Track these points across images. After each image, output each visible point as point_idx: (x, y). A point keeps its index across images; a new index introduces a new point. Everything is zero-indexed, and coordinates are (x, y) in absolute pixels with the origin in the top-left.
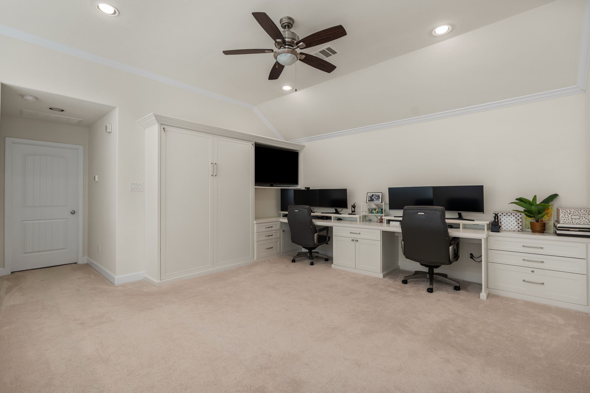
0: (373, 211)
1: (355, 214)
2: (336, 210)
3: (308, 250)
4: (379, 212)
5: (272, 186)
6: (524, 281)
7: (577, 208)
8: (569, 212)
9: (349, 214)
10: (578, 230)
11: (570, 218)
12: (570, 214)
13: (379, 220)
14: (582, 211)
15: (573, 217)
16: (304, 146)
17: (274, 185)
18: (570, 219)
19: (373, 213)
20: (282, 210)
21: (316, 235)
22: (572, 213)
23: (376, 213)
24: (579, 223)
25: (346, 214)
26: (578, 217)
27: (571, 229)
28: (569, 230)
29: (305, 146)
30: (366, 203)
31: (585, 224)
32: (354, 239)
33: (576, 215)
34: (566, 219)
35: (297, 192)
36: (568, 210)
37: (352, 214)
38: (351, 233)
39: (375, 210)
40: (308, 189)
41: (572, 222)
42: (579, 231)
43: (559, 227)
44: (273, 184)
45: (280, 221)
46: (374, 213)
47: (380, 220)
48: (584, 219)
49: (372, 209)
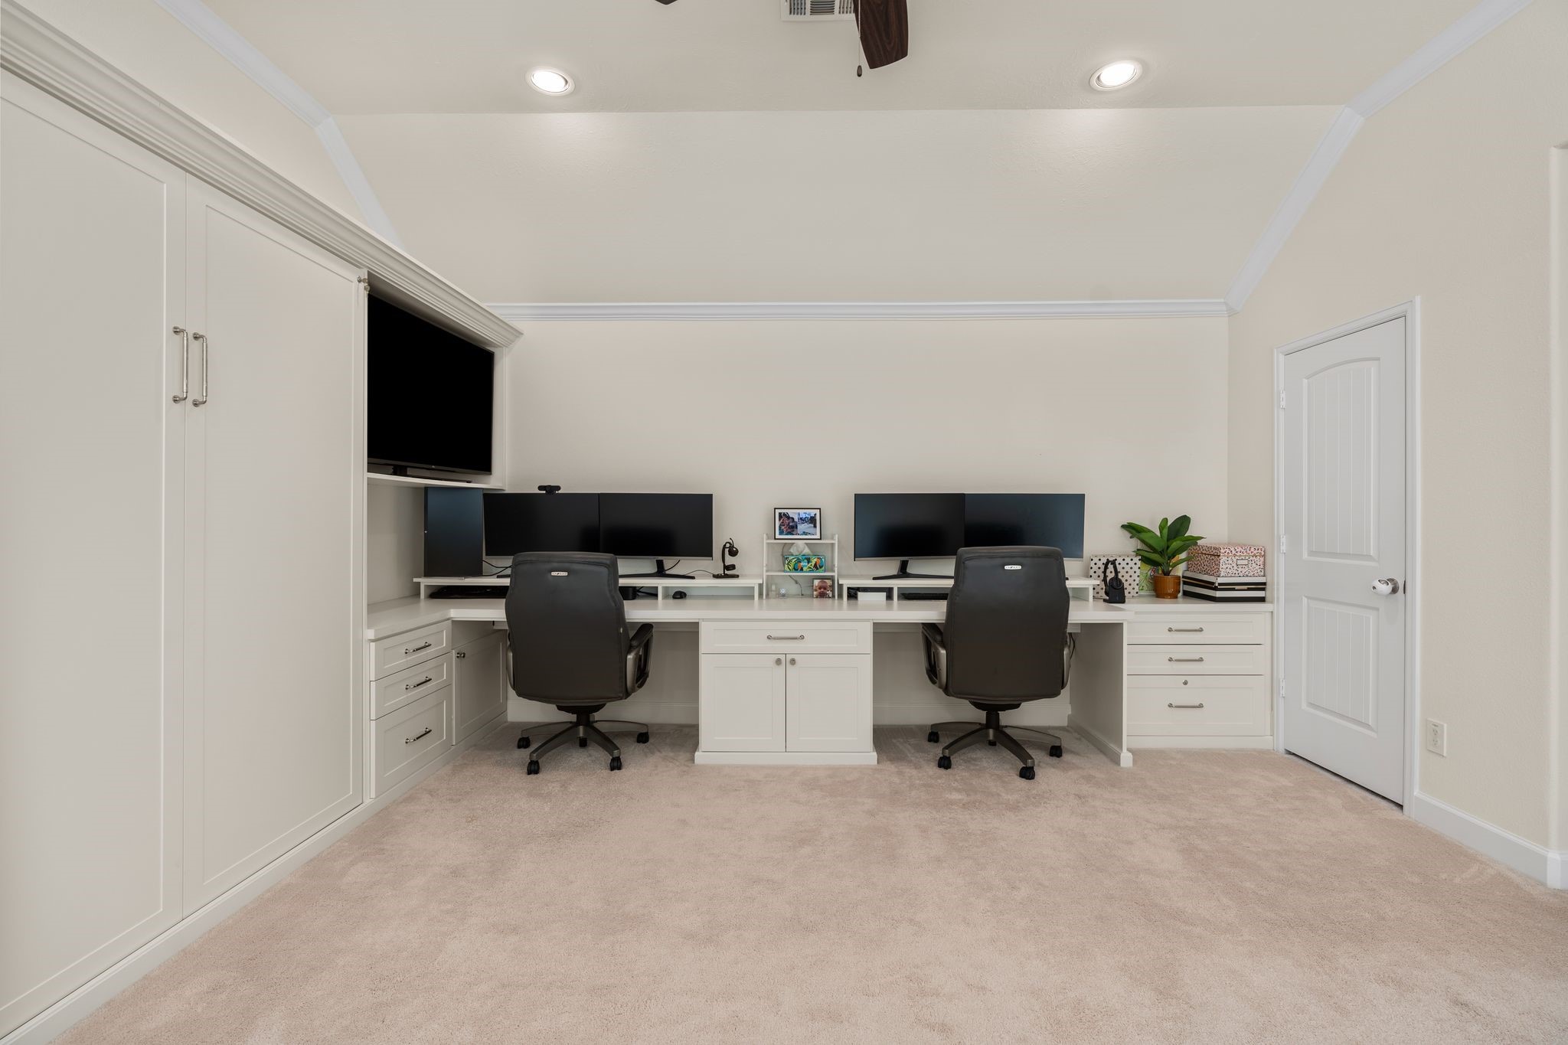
0: (802, 564)
1: (738, 576)
2: (660, 564)
3: (575, 716)
4: (821, 567)
5: (399, 471)
6: (1170, 706)
7: (1245, 545)
8: (1234, 552)
9: (717, 577)
10: (1246, 587)
11: (1234, 565)
12: (1235, 555)
13: (816, 590)
14: (1252, 549)
15: (1239, 562)
16: (518, 333)
17: (409, 471)
18: (1235, 568)
19: (802, 569)
20: (429, 573)
21: (630, 657)
22: (1238, 554)
23: (812, 571)
24: (1247, 573)
25: (703, 577)
26: (1246, 562)
27: (1237, 587)
28: (1234, 590)
29: (522, 334)
30: (775, 539)
31: (1256, 575)
32: (782, 658)
33: (1243, 558)
34: (1229, 566)
35: (494, 501)
36: (1232, 549)
37: (726, 576)
38: (769, 638)
39: (809, 561)
40: (551, 490)
41: (1237, 572)
42: (1249, 589)
43: (1220, 584)
44: (406, 467)
45: (448, 619)
46: (805, 569)
47: (820, 588)
48: (1254, 565)
49: (798, 559)
